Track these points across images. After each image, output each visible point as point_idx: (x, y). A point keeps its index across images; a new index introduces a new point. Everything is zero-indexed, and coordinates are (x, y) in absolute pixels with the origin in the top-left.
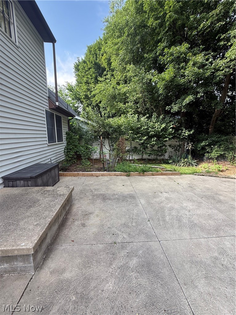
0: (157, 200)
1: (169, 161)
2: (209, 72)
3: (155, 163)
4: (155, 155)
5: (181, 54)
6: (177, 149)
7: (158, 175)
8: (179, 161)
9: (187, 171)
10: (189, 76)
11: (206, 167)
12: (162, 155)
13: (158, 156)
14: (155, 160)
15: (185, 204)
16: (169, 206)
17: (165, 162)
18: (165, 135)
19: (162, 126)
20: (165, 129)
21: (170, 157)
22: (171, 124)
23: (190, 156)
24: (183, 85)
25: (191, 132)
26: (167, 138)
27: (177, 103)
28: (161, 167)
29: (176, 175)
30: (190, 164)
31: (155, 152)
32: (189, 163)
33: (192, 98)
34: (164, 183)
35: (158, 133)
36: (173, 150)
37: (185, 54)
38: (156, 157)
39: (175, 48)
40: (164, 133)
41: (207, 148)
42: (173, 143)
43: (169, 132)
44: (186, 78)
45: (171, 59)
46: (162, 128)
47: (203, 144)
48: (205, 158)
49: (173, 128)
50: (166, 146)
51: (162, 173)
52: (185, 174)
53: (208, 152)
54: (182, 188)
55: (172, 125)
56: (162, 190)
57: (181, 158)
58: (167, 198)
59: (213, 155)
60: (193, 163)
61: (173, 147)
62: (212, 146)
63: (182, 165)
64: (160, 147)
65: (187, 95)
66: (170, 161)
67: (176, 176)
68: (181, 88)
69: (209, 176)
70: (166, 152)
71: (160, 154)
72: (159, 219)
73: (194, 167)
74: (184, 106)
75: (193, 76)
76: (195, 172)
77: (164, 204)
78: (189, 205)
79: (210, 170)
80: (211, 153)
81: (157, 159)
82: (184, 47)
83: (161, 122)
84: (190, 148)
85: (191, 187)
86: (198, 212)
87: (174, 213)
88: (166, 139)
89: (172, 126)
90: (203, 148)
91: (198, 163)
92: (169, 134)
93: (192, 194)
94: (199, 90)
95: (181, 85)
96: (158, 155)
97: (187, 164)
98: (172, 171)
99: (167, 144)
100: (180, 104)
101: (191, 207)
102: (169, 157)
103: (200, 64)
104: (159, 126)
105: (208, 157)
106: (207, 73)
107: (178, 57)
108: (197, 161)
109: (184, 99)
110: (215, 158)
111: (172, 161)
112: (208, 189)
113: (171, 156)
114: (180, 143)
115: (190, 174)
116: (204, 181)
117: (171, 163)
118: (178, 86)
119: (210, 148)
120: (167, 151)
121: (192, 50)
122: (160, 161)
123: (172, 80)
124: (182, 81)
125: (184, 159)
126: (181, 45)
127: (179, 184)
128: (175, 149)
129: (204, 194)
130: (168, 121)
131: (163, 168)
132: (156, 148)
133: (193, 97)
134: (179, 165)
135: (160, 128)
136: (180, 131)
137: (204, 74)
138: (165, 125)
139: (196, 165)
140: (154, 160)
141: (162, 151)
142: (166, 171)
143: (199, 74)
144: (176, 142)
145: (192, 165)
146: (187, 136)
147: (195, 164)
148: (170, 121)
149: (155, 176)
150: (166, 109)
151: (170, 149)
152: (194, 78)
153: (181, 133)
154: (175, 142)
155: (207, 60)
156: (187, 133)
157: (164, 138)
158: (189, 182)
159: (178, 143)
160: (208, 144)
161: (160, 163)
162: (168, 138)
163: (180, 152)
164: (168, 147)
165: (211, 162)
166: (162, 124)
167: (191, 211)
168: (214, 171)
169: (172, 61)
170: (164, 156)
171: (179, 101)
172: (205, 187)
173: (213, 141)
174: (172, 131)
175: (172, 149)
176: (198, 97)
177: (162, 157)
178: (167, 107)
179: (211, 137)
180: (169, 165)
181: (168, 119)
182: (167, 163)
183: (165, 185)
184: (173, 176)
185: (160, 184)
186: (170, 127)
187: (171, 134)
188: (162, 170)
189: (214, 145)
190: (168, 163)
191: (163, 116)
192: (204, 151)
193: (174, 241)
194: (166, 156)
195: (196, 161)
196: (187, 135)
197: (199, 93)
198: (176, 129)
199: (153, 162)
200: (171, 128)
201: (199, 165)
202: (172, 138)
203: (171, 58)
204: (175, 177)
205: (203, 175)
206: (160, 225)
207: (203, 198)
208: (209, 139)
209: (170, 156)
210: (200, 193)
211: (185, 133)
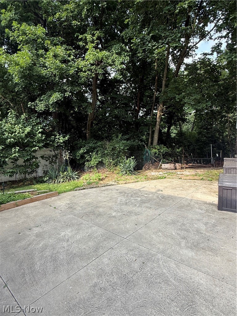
0: (23, 243)
1: (43, 178)
2: (73, 69)
3: (24, 185)
4: (21, 173)
5: (38, 38)
6: (52, 160)
7: (25, 203)
8: (57, 176)
9: (67, 187)
10: (52, 69)
11: (87, 179)
12: (33, 172)
13: (27, 175)
14: (22, 182)
15: (63, 234)
16: (41, 245)
17: (38, 181)
18: (33, 142)
19: (26, 130)
20: (31, 135)
21: (46, 173)
22: (39, 128)
23: (69, 168)
24: (47, 78)
25: (66, 138)
26: (36, 146)
27: (42, 100)
28: (30, 190)
29: (52, 196)
30: (71, 178)
31: (21, 168)
32: (70, 176)
33: (59, 96)
34: (35, 213)
35: (20, 140)
36: (47, 163)
37: (43, 40)
38: (23, 175)
39: (29, 27)
40: (30, 140)
41: (86, 156)
42: (46, 153)
43: (38, 139)
44: (49, 69)
45: (24, 39)
46: (26, 133)
47: (81, 151)
48: (86, 168)
49: (42, 133)
50: (37, 158)
51: (31, 199)
52: (65, 192)
53: (88, 161)
54: (60, 212)
55: (41, 128)
56: (32, 225)
57: (59, 172)
58: (37, 235)
59: (92, 163)
60: (74, 176)
61: (47, 159)
62: (90, 153)
63: (62, 180)
64: (28, 160)
65: (54, 91)
66: (46, 179)
67: (53, 198)
68: (45, 81)
69: (90, 188)
70: (38, 166)
71: (30, 170)
72: (24, 274)
73: (76, 181)
74: (52, 105)
75: (57, 70)
76: (76, 187)
77: (33, 246)
78: (68, 232)
79: (91, 181)
80: (91, 161)
81: (26, 179)
82: (40, 30)
83: (25, 123)
84: (67, 158)
85: (71, 207)
86: (78, 237)
87: (48, 253)
88: (34, 148)
89: (40, 130)
90: (82, 157)
91: (80, 174)
92: (39, 141)
93: (72, 216)
94: (66, 89)
95: (44, 77)
96: (25, 173)
97: (67, 178)
98: (47, 192)
99: (38, 154)
100: (47, 101)
101: (70, 234)
102: (44, 173)
103: (62, 58)
104: (21, 130)
105: (89, 167)
106: (71, 70)
107: (35, 40)
108: (78, 173)
109: (51, 96)
110: (95, 167)
111: (48, 178)
112: (89, 204)
113: (47, 171)
114: (56, 152)
115: (71, 190)
116: (85, 195)
117: (46, 181)
118: (40, 78)
119: (89, 156)
120: (39, 164)
121: (52, 38)
122: (31, 181)
123: (31, 68)
124: (44, 72)
125: (63, 172)
126: (36, 26)
127: (57, 207)
128: (51, 160)
129: (84, 212)
130: (34, 123)
131: (33, 191)
132: (21, 162)
133: (61, 95)
134: (58, 181)
135: (23, 132)
136: (53, 137)
137: (68, 71)
138: (30, 129)
139: (78, 178)
140: (20, 181)
141: (32, 165)
142: (39, 194)
143: (62, 69)
144: (50, 151)
145: (73, 178)
146: (62, 143)
147: (76, 177)
148: (38, 124)
149: (21, 206)
150: (29, 106)
151: (43, 162)
152: (57, 72)
153: (55, 140)
154: (47, 152)
155: (69, 56)
156: (62, 140)
157: (32, 147)
158: (68, 202)
159: (53, 153)
160: (86, 151)
161: (31, 184)
162: (38, 147)
163: (57, 164)
164: (40, 159)
165: (92, 171)
166: (25, 127)
167: (70, 239)
168: (95, 181)
169: (27, 42)
170: (37, 172)
171: (44, 97)
172: (86, 202)
173: (91, 147)
174: (42, 137)
175: (47, 161)
176: (66, 95)
177: (34, 175)
178: (30, 103)
179: (88, 143)
180: (44, 184)
181: (34, 120)
182: (41, 182)
183: (35, 216)
184: (48, 199)
185: (28, 217)
186: (39, 131)
187: (42, 141)
188: (32, 194)
189: (92, 152)
190: (43, 182)
191: (26, 115)
192: (84, 160)
193: (46, 296)
194: (40, 172)
195: (76, 173)
196: (61, 141)
197: (67, 92)
198: (48, 134)
199: (20, 184)
200: (40, 133)
201: (81, 177)
202: (44, 146)
203: (23, 37)
204: (51, 200)
205: (84, 189)
206: (26, 283)
207: (84, 218)
208: (86, 145)
209: (44, 171)
210: (80, 212)
211: (59, 140)
